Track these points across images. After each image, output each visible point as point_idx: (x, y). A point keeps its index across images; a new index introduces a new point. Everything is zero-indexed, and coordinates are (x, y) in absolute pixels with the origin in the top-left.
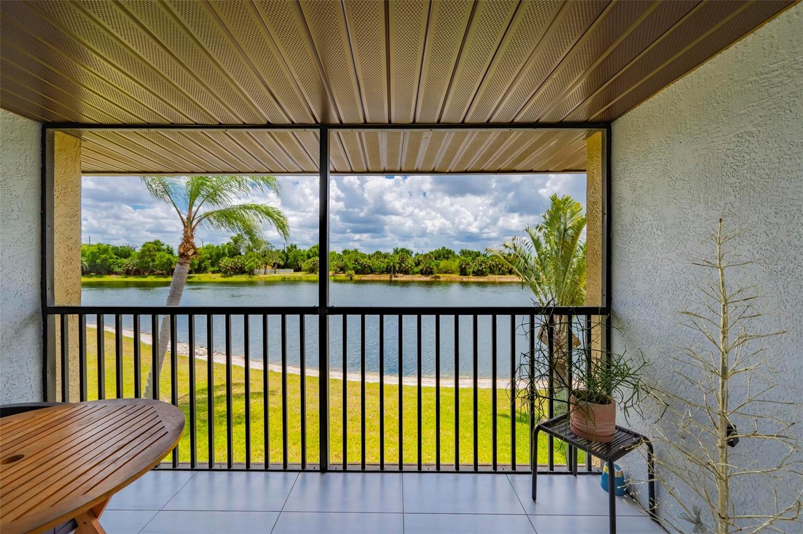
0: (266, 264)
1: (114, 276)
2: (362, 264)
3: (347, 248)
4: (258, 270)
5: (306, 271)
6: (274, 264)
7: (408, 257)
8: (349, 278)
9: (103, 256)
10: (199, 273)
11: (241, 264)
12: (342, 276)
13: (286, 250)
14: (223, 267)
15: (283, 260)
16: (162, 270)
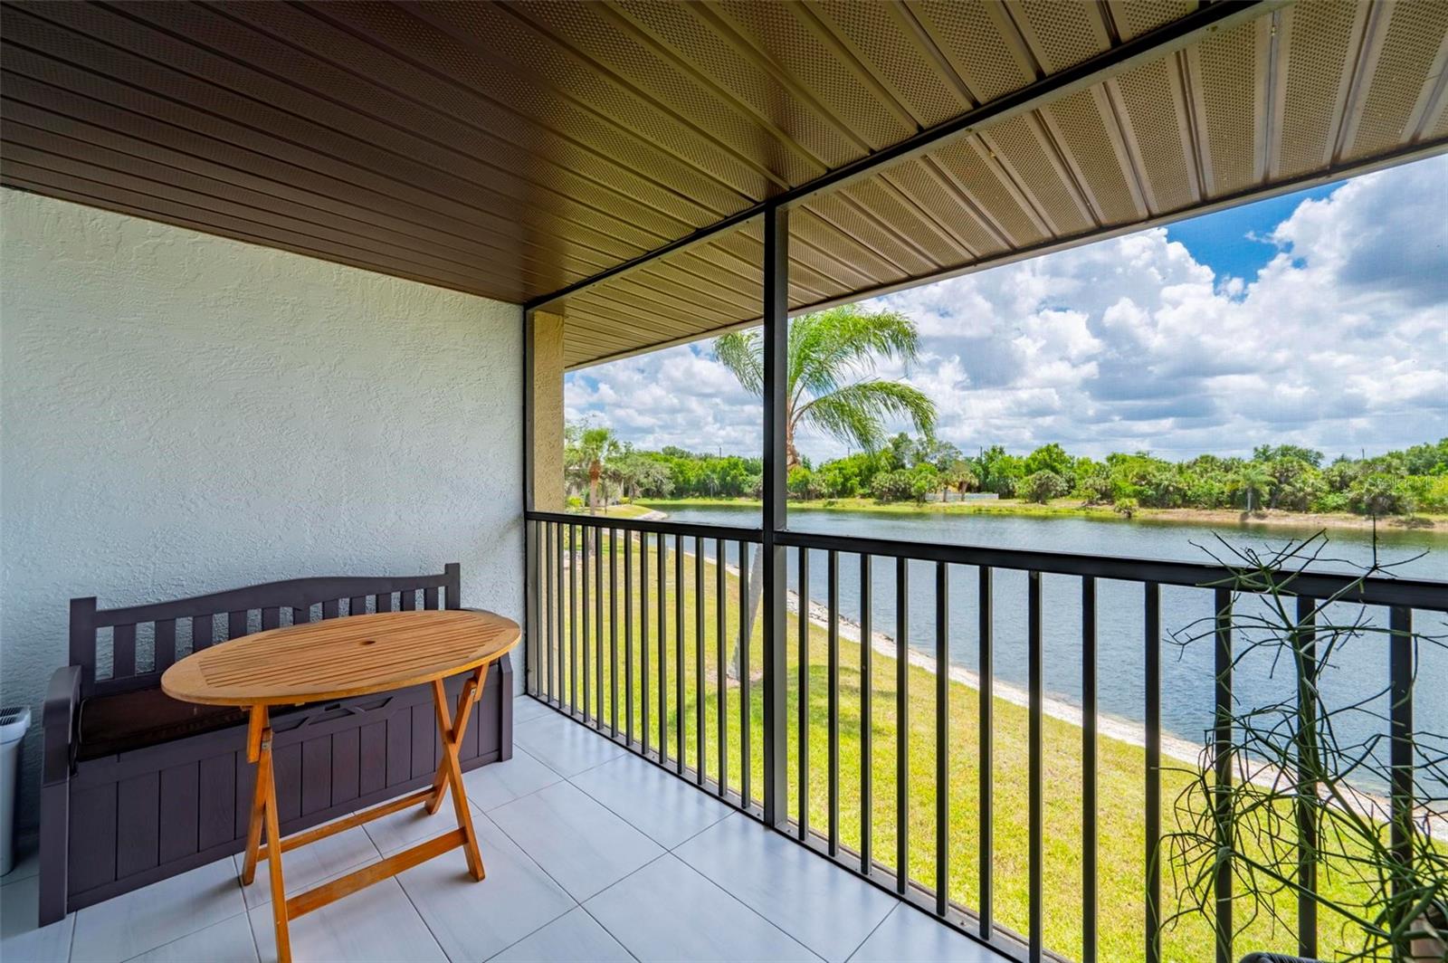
0: (947, 483)
1: (743, 498)
2: (1158, 485)
3: (1119, 452)
4: (933, 494)
5: (1024, 497)
6: (961, 484)
7: (1302, 468)
8: (1123, 515)
9: (733, 473)
10: (843, 497)
11: (905, 484)
12: (1106, 510)
13: (983, 459)
14: (878, 488)
15: (978, 476)
16: (796, 492)
